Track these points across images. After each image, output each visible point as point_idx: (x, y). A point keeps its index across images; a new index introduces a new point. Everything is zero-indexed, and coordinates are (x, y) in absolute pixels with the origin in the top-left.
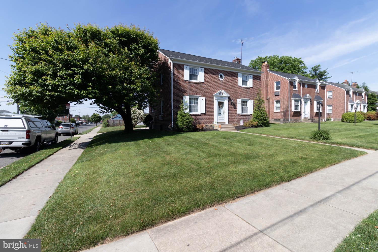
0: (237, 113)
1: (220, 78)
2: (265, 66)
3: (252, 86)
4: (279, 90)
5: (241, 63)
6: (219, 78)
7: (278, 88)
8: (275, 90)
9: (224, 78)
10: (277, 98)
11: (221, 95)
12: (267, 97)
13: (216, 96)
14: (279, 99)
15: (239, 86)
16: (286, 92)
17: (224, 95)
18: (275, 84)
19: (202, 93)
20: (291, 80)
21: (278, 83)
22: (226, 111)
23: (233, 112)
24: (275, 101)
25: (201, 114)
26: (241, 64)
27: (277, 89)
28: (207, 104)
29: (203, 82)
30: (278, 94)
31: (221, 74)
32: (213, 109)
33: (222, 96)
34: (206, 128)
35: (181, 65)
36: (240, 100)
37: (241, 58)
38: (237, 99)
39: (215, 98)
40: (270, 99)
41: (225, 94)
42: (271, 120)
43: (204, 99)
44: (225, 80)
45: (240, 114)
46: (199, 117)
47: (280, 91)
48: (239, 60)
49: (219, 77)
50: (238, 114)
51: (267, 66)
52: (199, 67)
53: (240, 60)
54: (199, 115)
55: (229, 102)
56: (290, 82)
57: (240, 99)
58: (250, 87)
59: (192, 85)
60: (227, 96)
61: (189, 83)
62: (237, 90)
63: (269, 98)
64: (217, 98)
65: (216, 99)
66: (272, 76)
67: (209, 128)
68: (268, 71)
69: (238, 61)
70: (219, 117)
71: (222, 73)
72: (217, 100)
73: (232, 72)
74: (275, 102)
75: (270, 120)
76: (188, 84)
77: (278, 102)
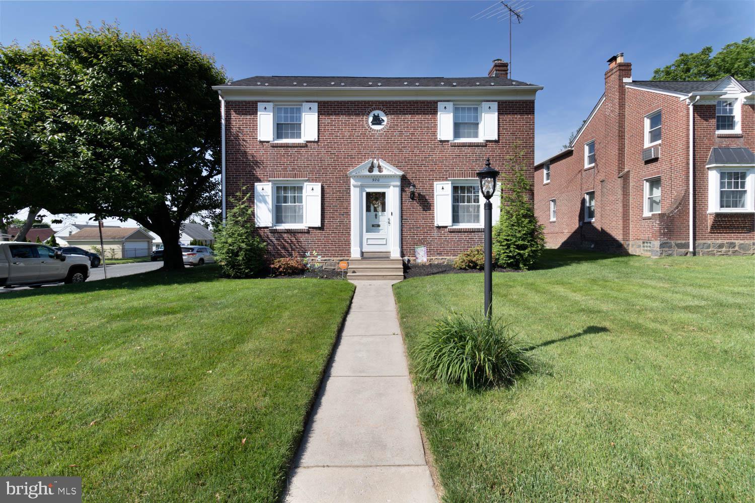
0: (436, 225)
1: (373, 124)
2: (614, 71)
3: (495, 137)
4: (659, 142)
5: (509, 75)
6: (370, 124)
7: (655, 136)
8: (647, 144)
9: (385, 123)
10: (652, 170)
11: (376, 172)
12: (621, 169)
13: (357, 178)
14: (659, 172)
15: (441, 141)
16: (681, 145)
17: (385, 172)
18: (647, 122)
19: (312, 172)
20: (698, 97)
21: (656, 119)
22: (392, 218)
23: (421, 222)
24: (647, 180)
25: (310, 228)
26: (509, 78)
27: (653, 139)
28: (327, 200)
29: (314, 142)
30: (653, 157)
31: (376, 112)
32: (348, 214)
33: (380, 176)
34: (322, 267)
35: (249, 102)
36: (448, 187)
37: (508, 62)
38: (435, 183)
39: (352, 182)
40: (631, 175)
41: (389, 170)
42: (633, 246)
43: (318, 187)
44: (392, 127)
45: (446, 227)
46: (303, 238)
47: (660, 145)
48: (502, 68)
49: (371, 119)
50: (439, 227)
51: (622, 68)
52: (303, 102)
53: (506, 65)
54: (302, 233)
55: (402, 190)
56: (694, 105)
57: (446, 180)
58: (487, 141)
59: (282, 151)
60: (393, 174)
61: (273, 147)
62: (437, 155)
63: (629, 171)
64: (359, 183)
65: (355, 186)
66: (636, 98)
67: (333, 267)
68: (627, 84)
69: (496, 70)
70: (366, 235)
71: (379, 109)
72: (362, 187)
73: (417, 102)
74: (647, 186)
75: (631, 243)
76: (271, 150)
77: (655, 182)
